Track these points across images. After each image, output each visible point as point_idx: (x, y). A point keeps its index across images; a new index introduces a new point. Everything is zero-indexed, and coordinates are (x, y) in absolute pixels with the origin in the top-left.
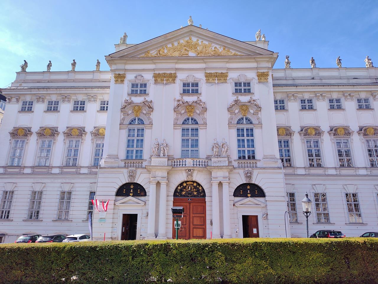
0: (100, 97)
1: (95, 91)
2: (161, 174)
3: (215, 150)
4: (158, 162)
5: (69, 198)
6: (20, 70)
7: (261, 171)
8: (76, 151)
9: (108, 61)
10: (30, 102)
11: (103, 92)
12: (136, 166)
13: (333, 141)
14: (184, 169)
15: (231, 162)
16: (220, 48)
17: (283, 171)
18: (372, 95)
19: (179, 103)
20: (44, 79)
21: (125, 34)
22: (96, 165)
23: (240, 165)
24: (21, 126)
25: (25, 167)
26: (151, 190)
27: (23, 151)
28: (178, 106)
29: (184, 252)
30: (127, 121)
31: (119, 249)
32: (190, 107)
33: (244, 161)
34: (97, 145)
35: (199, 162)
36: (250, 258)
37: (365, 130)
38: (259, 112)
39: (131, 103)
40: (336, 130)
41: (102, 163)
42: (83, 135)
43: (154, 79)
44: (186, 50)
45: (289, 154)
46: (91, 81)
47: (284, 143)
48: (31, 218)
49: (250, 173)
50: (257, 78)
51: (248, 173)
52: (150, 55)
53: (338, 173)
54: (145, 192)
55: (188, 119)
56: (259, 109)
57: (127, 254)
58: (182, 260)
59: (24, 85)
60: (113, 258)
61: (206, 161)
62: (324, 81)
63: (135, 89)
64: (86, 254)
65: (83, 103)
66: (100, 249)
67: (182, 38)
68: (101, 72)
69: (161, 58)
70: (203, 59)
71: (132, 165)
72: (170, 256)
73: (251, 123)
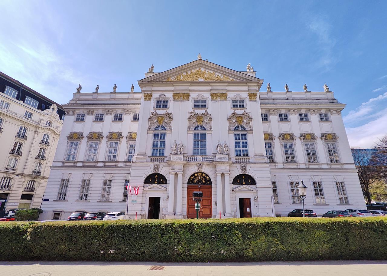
0: (133, 111)
1: (130, 106)
2: (178, 167)
3: (219, 150)
4: (176, 158)
5: (110, 185)
6: (76, 91)
7: (253, 165)
8: (115, 150)
9: (140, 85)
10: (82, 114)
11: (136, 107)
12: (160, 161)
13: (303, 144)
14: (195, 163)
15: (231, 158)
16: (221, 76)
17: (269, 165)
18: (330, 111)
19: (191, 115)
20: (93, 98)
21: (153, 65)
22: (130, 160)
23: (237, 161)
24: (76, 132)
25: (78, 162)
26: (170, 179)
27: (76, 150)
28: (191, 117)
29: (206, 231)
30: (153, 128)
31: (150, 228)
32: (200, 118)
33: (240, 158)
34: (130, 146)
35: (207, 158)
36: (263, 236)
37: (326, 136)
38: (251, 122)
39: (156, 114)
40: (304, 136)
41: (134, 159)
42: (121, 138)
43: (173, 97)
44: (196, 77)
45: (271, 153)
46: (127, 99)
47: (268, 145)
48: (81, 199)
49: (245, 167)
50: (249, 97)
51: (243, 166)
52: (170, 80)
53: (307, 167)
54: (166, 181)
55: (198, 127)
56: (251, 120)
57: (157, 232)
58: (205, 237)
59: (78, 102)
60: (145, 235)
61: (212, 158)
62: (295, 101)
63: (159, 104)
64: (121, 232)
65: (121, 115)
66: (133, 227)
67: (194, 68)
68: (134, 93)
69: (178, 82)
70: (209, 83)
71: (157, 160)
72: (194, 234)
73: (245, 130)
